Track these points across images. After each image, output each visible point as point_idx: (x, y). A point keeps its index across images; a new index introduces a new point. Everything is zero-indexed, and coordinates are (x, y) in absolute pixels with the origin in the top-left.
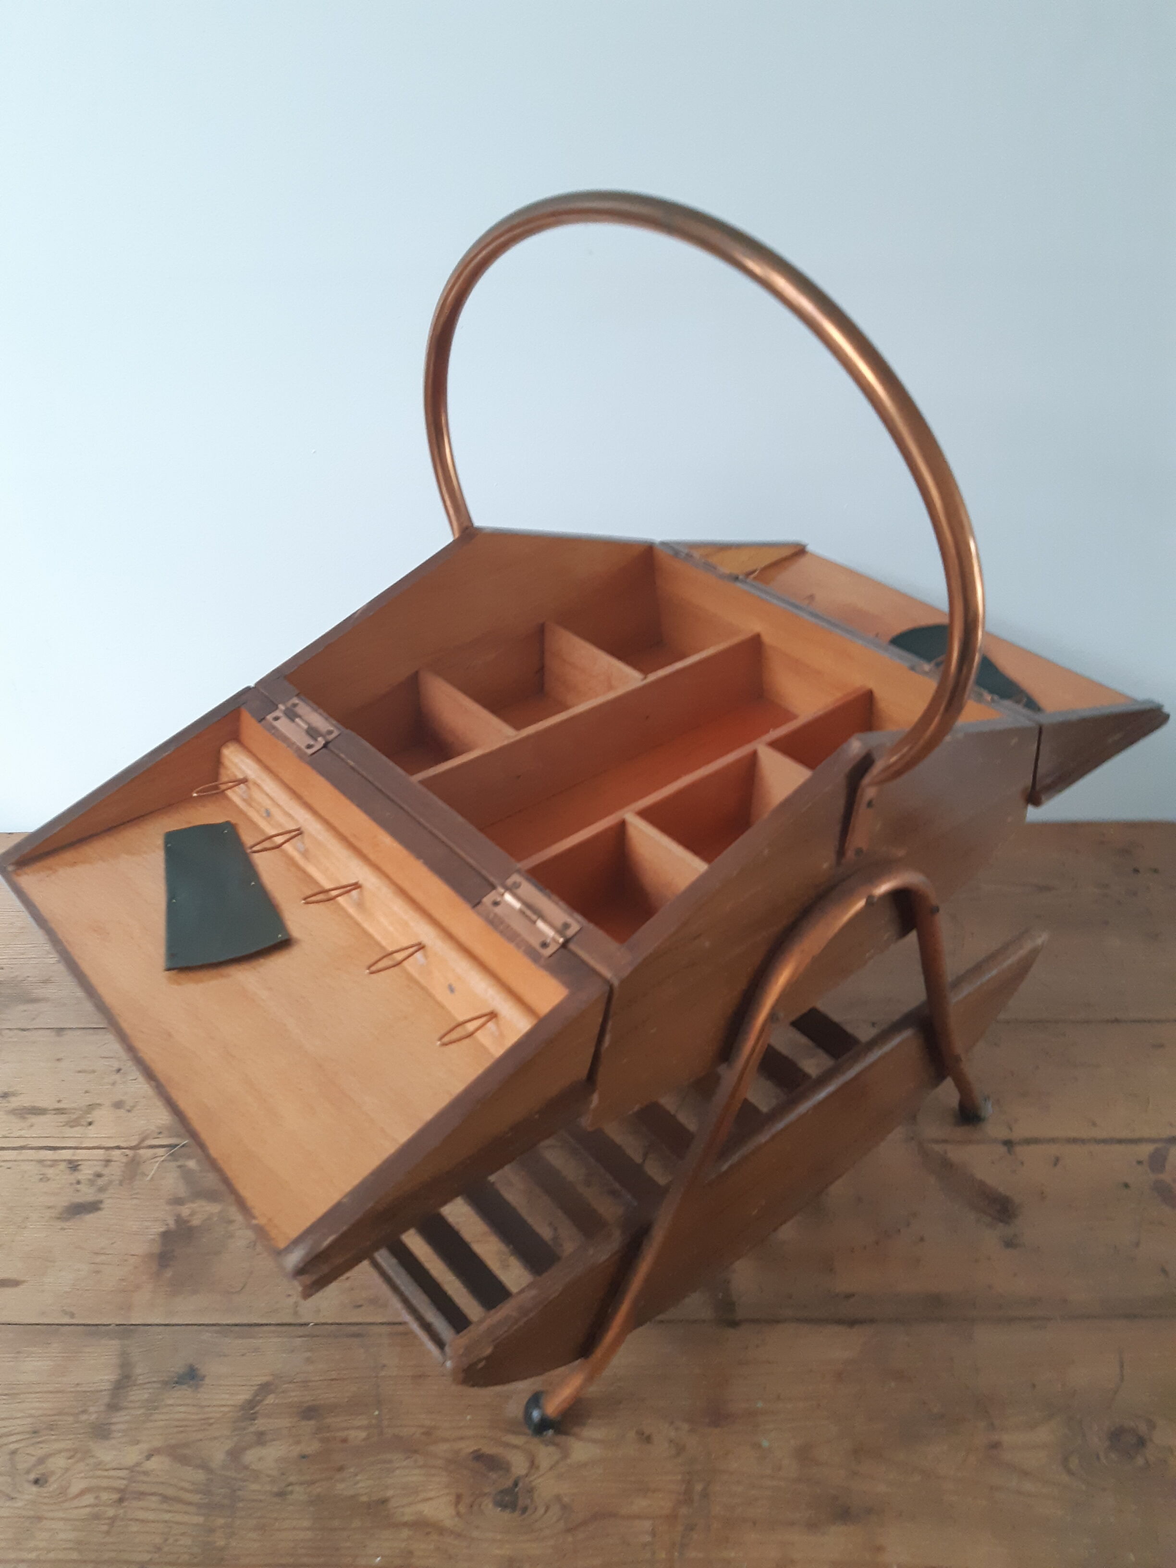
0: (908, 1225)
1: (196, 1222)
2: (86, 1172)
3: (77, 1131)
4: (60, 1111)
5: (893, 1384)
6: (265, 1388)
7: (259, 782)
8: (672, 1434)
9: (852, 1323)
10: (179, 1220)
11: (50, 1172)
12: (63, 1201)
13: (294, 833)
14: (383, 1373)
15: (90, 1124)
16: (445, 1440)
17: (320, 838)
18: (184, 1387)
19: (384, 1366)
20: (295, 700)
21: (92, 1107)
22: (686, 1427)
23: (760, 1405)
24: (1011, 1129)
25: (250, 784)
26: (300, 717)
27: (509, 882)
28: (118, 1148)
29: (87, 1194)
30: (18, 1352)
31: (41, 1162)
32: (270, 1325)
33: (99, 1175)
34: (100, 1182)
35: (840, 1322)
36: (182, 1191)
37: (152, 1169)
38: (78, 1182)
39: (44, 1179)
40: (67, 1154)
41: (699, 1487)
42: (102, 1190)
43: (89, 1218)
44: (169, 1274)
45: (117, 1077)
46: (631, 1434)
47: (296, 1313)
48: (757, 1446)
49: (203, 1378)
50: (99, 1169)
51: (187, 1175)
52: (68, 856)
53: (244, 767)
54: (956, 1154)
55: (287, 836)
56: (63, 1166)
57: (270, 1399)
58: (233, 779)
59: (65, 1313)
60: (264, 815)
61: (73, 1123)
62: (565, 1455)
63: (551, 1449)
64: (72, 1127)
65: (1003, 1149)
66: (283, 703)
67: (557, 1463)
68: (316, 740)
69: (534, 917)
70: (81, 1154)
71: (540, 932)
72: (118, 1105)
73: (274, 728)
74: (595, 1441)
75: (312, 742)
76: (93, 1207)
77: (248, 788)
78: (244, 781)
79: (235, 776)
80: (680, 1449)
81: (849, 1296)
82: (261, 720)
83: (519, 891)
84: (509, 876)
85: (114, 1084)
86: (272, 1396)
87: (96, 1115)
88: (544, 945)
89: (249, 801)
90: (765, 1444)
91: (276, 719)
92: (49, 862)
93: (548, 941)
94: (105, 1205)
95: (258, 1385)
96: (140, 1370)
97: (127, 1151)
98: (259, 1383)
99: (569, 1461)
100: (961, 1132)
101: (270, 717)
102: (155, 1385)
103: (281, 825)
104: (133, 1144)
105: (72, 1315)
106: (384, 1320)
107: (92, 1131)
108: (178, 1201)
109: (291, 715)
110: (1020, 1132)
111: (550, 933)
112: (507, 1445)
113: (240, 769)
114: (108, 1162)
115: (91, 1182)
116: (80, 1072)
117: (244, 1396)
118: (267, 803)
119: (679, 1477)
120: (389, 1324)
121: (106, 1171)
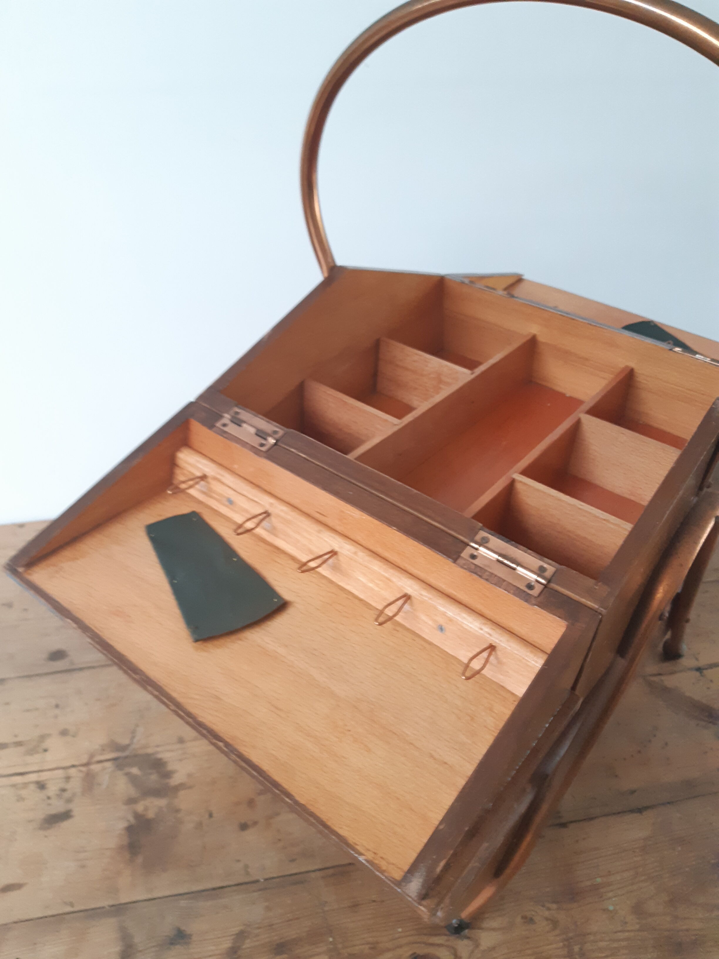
0: (655, 736)
1: (151, 815)
2: (52, 789)
3: (37, 758)
4: (19, 744)
5: (680, 849)
6: (241, 936)
7: (219, 477)
8: (547, 913)
9: (640, 810)
10: (138, 816)
11: (23, 793)
12: (40, 815)
13: (261, 517)
14: (326, 909)
15: (46, 750)
16: (388, 950)
17: (289, 517)
18: (178, 947)
19: (326, 902)
20: (237, 410)
21: (43, 738)
22: (554, 906)
23: (599, 880)
24: (697, 659)
25: (210, 480)
26: (245, 422)
27: (478, 538)
28: (73, 766)
29: (58, 806)
30: (35, 944)
31: (14, 786)
32: (229, 886)
33: (64, 790)
34: (67, 795)
35: (632, 811)
36: (132, 792)
37: (105, 779)
38: (49, 798)
39: (21, 799)
40: (33, 777)
41: (576, 948)
42: (69, 801)
43: (65, 824)
44: (140, 859)
45: (57, 711)
46: (519, 920)
47: (247, 873)
48: (605, 910)
49: (190, 936)
50: (63, 785)
51: (133, 780)
52: (67, 553)
53: (200, 466)
54: (670, 681)
55: (256, 520)
56: (32, 787)
57: (248, 944)
58: (192, 477)
59: (66, 903)
60: (227, 503)
61: (32, 752)
62: (477, 946)
63: (466, 942)
64: (31, 755)
65: (697, 674)
66: (227, 412)
67: (472, 952)
68: (265, 439)
69: (513, 566)
70: (44, 776)
71: (521, 578)
72: (64, 733)
73: (226, 432)
74: (494, 929)
75: (263, 442)
76: (66, 815)
77: (208, 482)
78: (204, 477)
79: (192, 474)
80: (555, 923)
81: (633, 792)
82: (211, 426)
83: (489, 545)
84: (476, 533)
85: (56, 717)
86: (248, 941)
87: (48, 743)
88: (530, 587)
89: (208, 493)
90: (611, 908)
91: (225, 425)
92: (53, 560)
93: (533, 584)
94: (75, 813)
95: (233, 935)
96: (138, 939)
97: (82, 768)
98: (234, 933)
99: (481, 948)
100: (667, 666)
101: (218, 424)
102: (153, 949)
103: (246, 511)
104: (85, 761)
105: (72, 905)
106: (316, 867)
107: (48, 756)
108: (131, 801)
109: (238, 422)
110: (703, 662)
111: (533, 577)
112: (432, 945)
113: (198, 469)
114: (68, 778)
115: (59, 796)
116: (28, 711)
117: (227, 944)
118: (230, 493)
119: (561, 944)
120: (320, 870)
121: (68, 786)
